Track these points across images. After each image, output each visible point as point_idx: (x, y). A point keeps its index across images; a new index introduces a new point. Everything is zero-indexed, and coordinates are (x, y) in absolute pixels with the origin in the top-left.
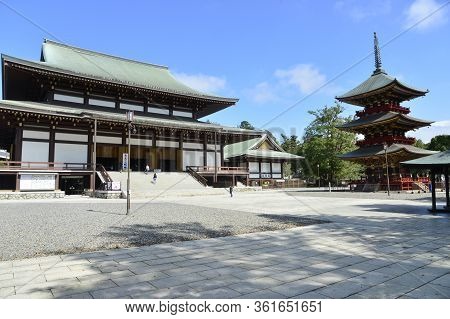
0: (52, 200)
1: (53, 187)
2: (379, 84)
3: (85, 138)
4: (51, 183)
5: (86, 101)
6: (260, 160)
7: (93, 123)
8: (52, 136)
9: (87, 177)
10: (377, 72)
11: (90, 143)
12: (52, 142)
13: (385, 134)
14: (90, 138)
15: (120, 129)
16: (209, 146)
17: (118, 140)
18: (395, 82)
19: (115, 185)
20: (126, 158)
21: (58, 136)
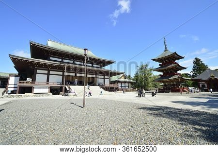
0: (47, 97)
1: (48, 92)
2: (168, 54)
3: (61, 73)
4: (47, 90)
5: (62, 60)
6: (121, 82)
7: (64, 68)
8: (49, 72)
9: (62, 88)
10: (166, 50)
11: (63, 75)
12: (48, 74)
13: (171, 72)
14: (63, 73)
15: (75, 70)
16: (106, 77)
17: (73, 74)
18: (175, 53)
19: (73, 91)
20: (76, 81)
21: (51, 72)
